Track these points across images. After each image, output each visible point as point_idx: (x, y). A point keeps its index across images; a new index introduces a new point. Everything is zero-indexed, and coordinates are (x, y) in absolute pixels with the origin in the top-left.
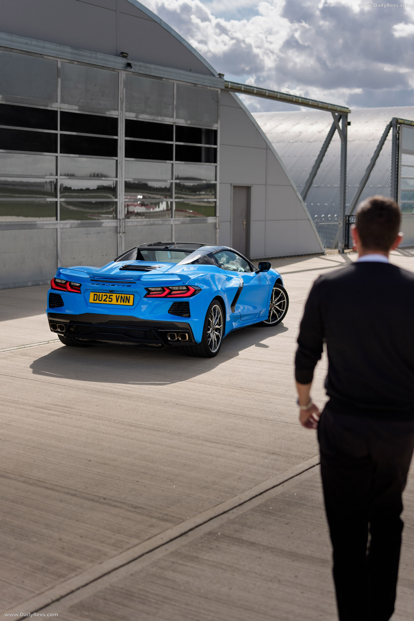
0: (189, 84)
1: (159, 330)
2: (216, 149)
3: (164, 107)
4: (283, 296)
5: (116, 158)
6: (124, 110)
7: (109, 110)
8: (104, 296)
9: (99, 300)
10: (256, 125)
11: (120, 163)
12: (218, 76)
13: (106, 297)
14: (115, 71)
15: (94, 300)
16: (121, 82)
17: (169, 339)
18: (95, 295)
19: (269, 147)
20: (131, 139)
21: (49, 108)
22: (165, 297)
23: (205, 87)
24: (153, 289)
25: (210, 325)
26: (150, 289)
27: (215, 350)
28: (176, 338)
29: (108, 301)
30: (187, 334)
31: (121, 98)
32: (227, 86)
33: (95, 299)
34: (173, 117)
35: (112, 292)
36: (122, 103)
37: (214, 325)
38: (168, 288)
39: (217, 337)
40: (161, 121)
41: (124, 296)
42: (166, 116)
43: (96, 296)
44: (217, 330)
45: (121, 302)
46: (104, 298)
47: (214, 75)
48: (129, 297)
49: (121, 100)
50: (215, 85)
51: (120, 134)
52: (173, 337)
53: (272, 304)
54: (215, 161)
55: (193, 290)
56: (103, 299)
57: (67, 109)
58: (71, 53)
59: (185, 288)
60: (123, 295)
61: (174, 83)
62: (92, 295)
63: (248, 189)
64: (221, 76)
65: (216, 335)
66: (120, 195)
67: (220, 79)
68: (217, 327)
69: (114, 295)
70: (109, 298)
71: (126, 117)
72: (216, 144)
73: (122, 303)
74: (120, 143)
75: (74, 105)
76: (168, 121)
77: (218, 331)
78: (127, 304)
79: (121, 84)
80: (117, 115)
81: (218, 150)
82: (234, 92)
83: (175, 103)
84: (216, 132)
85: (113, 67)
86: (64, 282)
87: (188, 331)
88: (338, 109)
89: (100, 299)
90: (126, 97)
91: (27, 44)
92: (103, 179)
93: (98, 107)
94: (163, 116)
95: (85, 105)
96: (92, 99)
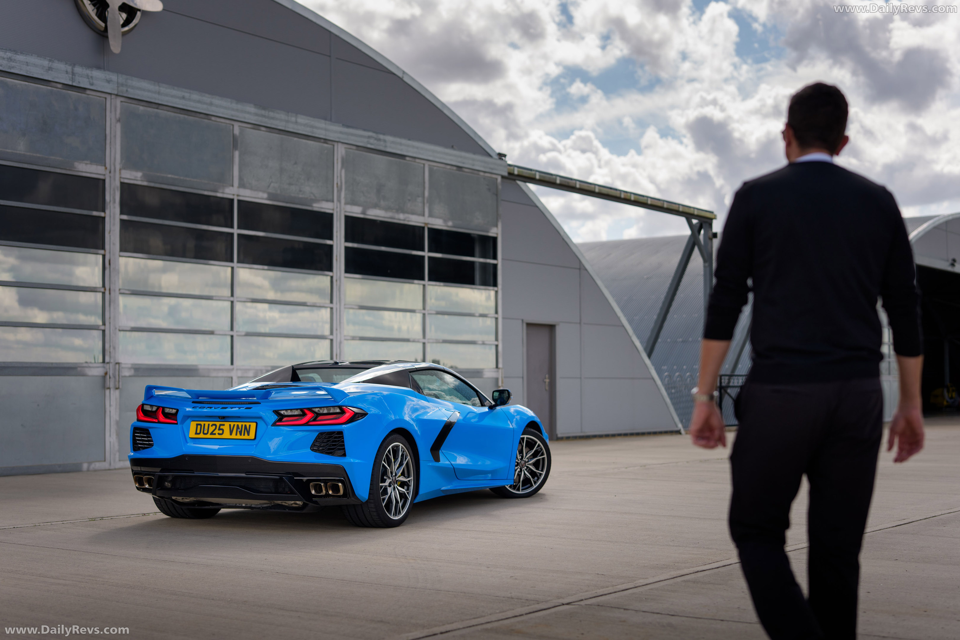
0: (448, 167)
1: (295, 478)
2: (495, 266)
3: (409, 200)
4: (541, 449)
5: (330, 274)
6: (343, 201)
7: (317, 201)
8: (212, 426)
9: (204, 434)
10: (562, 233)
11: (337, 281)
12: (496, 157)
13: (214, 427)
14: (327, 143)
15: (196, 433)
16: (337, 159)
17: (313, 492)
18: (197, 425)
19: (584, 267)
20: (355, 245)
21: (219, 195)
22: (307, 424)
23: (476, 172)
24: (286, 413)
25: (387, 475)
26: (282, 412)
27: (398, 517)
28: (324, 492)
29: (217, 434)
30: (340, 484)
31: (337, 184)
32: (512, 172)
33: (198, 432)
34: (423, 215)
35: (224, 418)
36: (339, 191)
37: (396, 475)
38: (310, 409)
39: (402, 495)
40: (404, 220)
41: (242, 425)
42: (413, 213)
43: (199, 427)
44: (403, 484)
45: (236, 435)
46: (211, 429)
47: (490, 156)
48: (250, 425)
49: (337, 187)
50: (492, 169)
51: (337, 237)
52: (318, 489)
53: (523, 462)
54: (495, 284)
55: (352, 413)
56: (210, 431)
57: (248, 197)
58: (256, 115)
59: (338, 410)
60: (240, 424)
61: (424, 164)
62: (193, 425)
63: (551, 328)
64: (502, 156)
65: (399, 493)
66: (337, 330)
67: (499, 162)
68: (402, 479)
69: (227, 424)
70: (219, 429)
71: (346, 212)
72: (495, 257)
73: (239, 437)
74: (337, 251)
75: (261, 191)
76: (415, 220)
77: (406, 487)
78: (246, 437)
79: (337, 163)
80: (332, 208)
81: (499, 267)
82: (525, 182)
83: (427, 194)
84: (495, 239)
85: (324, 137)
86: (154, 409)
87: (342, 478)
88: (696, 212)
89: (206, 432)
90: (346, 182)
91: (183, 98)
92: (308, 304)
93: (301, 196)
94: (408, 213)
95: (279, 192)
96: (290, 184)
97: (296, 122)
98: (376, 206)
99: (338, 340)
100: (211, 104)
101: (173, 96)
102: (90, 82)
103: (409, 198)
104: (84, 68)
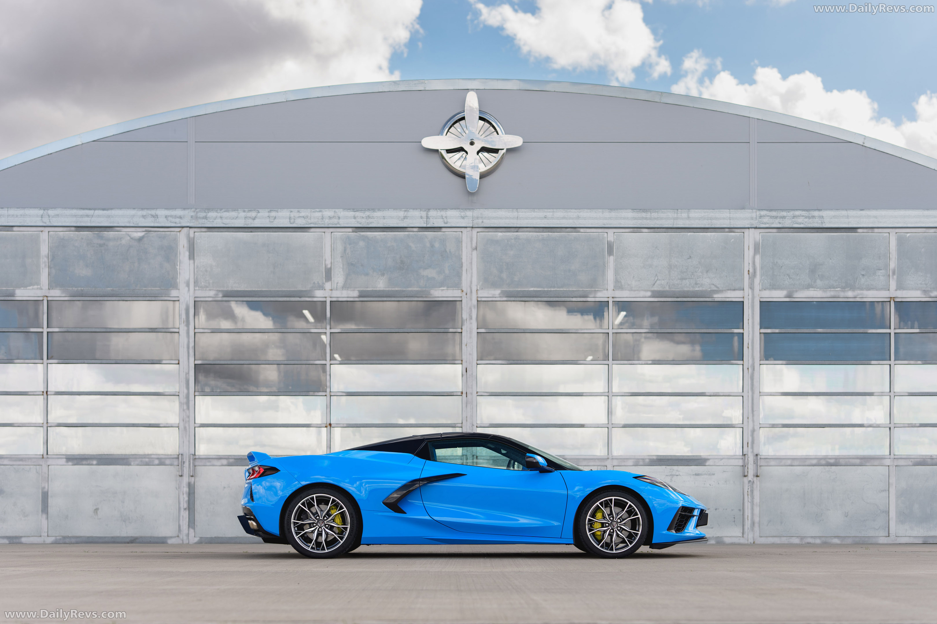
3: (864, 275)
5: (741, 362)
6: (757, 287)
7: (720, 291)
11: (748, 369)
14: (734, 232)
16: (749, 246)
21: (592, 300)
31: (749, 271)
34: (887, 289)
42: (869, 289)
49: (749, 274)
51: (749, 324)
53: (614, 523)
57: (625, 298)
58: (636, 218)
61: (889, 233)
66: (748, 418)
71: (762, 297)
74: (749, 340)
75: (642, 289)
76: (873, 296)
79: (749, 250)
80: (741, 296)
83: (893, 265)
85: (728, 226)
90: (762, 268)
91: (545, 217)
92: (707, 394)
93: (697, 289)
94: (862, 289)
95: (667, 288)
96: (682, 279)
97: (689, 218)
98: (808, 287)
99: (751, 428)
100: (578, 218)
101: (533, 218)
102: (444, 221)
103: (863, 273)
104: (439, 210)
